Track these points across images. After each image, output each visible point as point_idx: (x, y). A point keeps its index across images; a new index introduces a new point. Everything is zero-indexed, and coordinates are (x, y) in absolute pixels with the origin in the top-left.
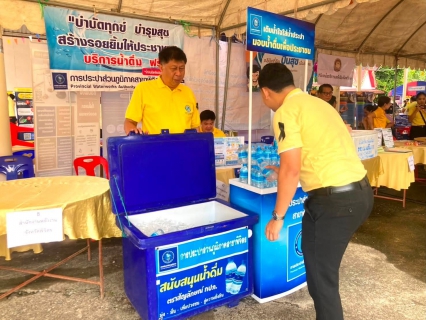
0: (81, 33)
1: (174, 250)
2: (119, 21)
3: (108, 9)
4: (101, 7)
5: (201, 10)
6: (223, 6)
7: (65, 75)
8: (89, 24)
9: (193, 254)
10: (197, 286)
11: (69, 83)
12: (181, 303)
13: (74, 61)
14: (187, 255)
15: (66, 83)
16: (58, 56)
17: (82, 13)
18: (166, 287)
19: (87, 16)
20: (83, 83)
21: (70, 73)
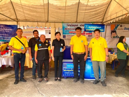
0: (69, 27)
1: (66, 64)
2: (76, 24)
3: (74, 22)
4: (73, 22)
5: (96, 19)
6: (103, 17)
7: (65, 35)
8: (70, 25)
9: (69, 66)
10: (70, 72)
11: (66, 37)
12: (67, 74)
13: (67, 33)
14: (68, 66)
15: (65, 37)
16: (64, 32)
17: (69, 24)
18: (64, 70)
19: (70, 24)
20: (69, 37)
21: (66, 35)
